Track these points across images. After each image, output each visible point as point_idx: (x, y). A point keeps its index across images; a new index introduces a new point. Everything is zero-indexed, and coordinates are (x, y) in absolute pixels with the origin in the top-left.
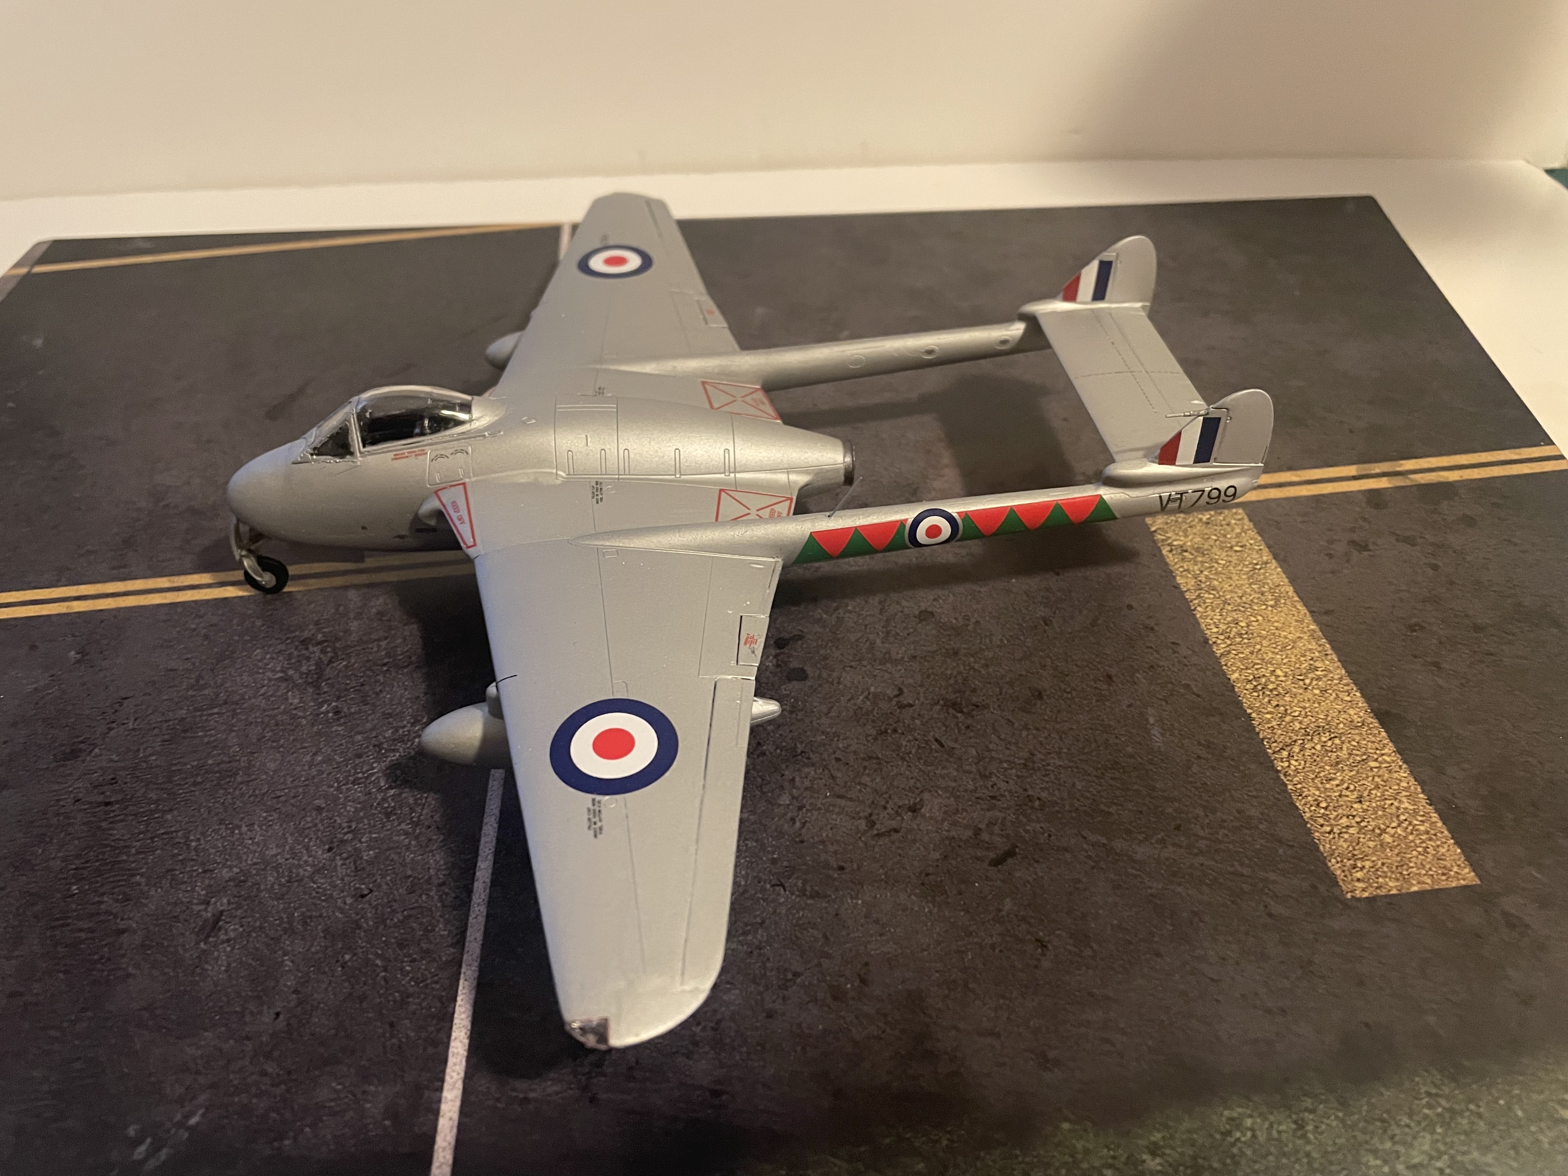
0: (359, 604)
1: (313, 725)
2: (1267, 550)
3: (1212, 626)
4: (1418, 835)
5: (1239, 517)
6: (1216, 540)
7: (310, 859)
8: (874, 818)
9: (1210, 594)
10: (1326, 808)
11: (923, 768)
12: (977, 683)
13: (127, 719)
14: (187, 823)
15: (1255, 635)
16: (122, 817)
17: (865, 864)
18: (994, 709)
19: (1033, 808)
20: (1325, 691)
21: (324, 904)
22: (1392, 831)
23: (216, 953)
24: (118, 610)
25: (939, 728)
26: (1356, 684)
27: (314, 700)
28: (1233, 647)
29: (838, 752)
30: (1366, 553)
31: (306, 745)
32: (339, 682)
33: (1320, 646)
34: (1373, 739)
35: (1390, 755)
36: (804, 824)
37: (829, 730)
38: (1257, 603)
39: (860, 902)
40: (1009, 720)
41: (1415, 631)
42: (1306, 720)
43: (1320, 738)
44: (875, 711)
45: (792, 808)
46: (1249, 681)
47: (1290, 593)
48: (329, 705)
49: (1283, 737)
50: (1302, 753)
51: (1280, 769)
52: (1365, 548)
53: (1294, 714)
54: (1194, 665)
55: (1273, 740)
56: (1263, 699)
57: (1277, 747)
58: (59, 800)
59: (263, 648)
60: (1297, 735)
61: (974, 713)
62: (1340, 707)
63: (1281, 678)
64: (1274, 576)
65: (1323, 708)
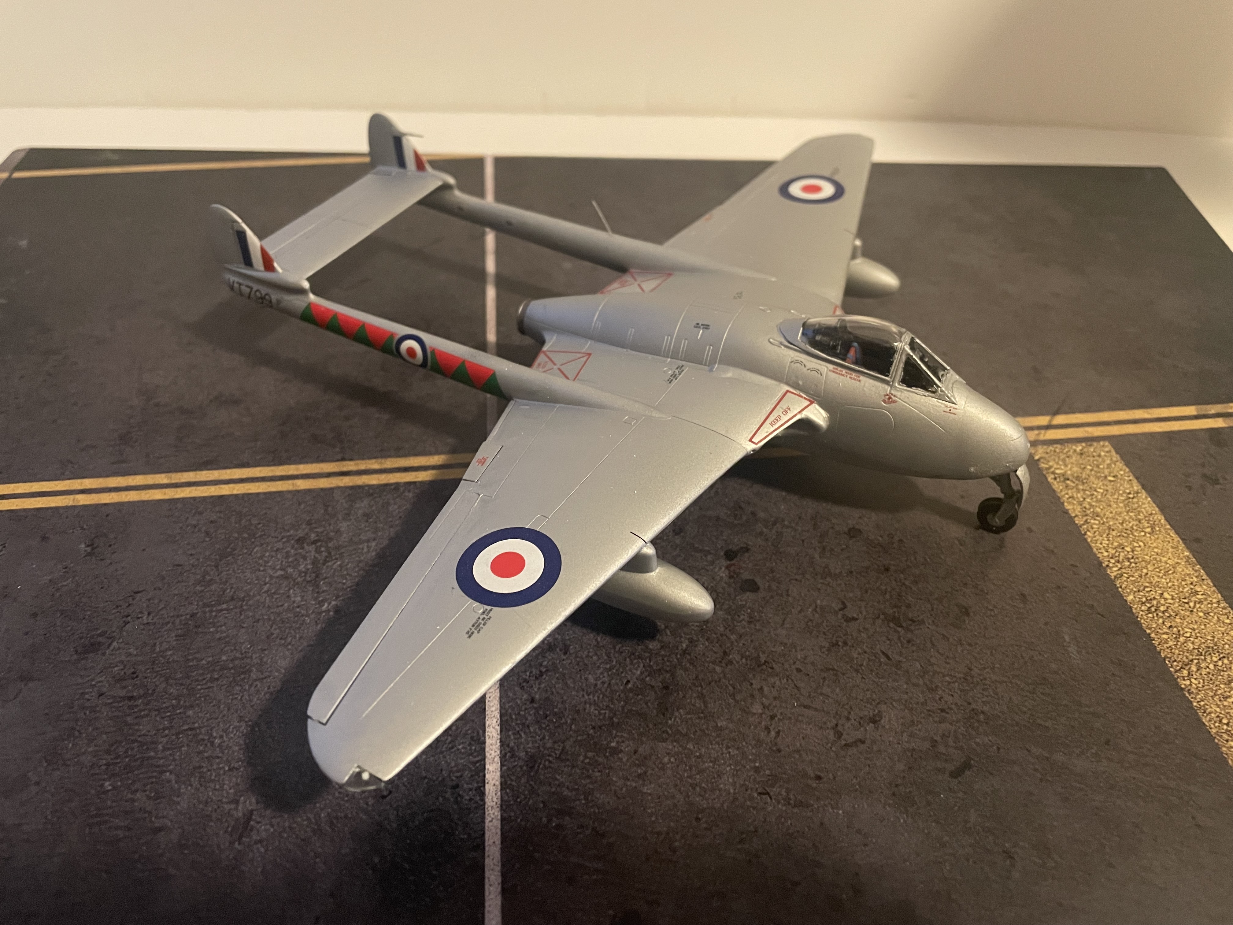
0: (346, 505)
1: (317, 624)
2: (1135, 481)
3: (1103, 551)
5: (1107, 449)
6: (1091, 470)
8: (840, 728)
9: (1095, 520)
10: (1227, 725)
11: (877, 680)
12: (910, 598)
13: (141, 612)
14: (207, 720)
15: (1140, 560)
16: (146, 712)
17: (839, 773)
18: (929, 624)
19: (978, 721)
20: (1208, 613)
21: (347, 805)
23: (251, 855)
24: (121, 504)
25: (884, 642)
27: (315, 599)
28: (1124, 571)
29: (798, 662)
30: (1218, 487)
32: (335, 581)
33: (1196, 571)
36: (778, 733)
37: (786, 641)
38: (1137, 530)
39: (841, 812)
40: (944, 636)
42: (1196, 640)
43: (1211, 658)
44: (825, 624)
45: (764, 716)
46: (1143, 603)
47: (1163, 521)
48: (329, 604)
49: (1180, 657)
50: (1199, 672)
51: (1183, 686)
52: (1216, 482)
53: (1186, 635)
54: (1094, 586)
55: (1173, 659)
56: (1158, 620)
57: (1178, 666)
58: (83, 694)
59: (262, 545)
60: (1192, 655)
61: (912, 628)
62: (1222, 629)
63: (1169, 601)
64: (1146, 505)
65: (1208, 630)
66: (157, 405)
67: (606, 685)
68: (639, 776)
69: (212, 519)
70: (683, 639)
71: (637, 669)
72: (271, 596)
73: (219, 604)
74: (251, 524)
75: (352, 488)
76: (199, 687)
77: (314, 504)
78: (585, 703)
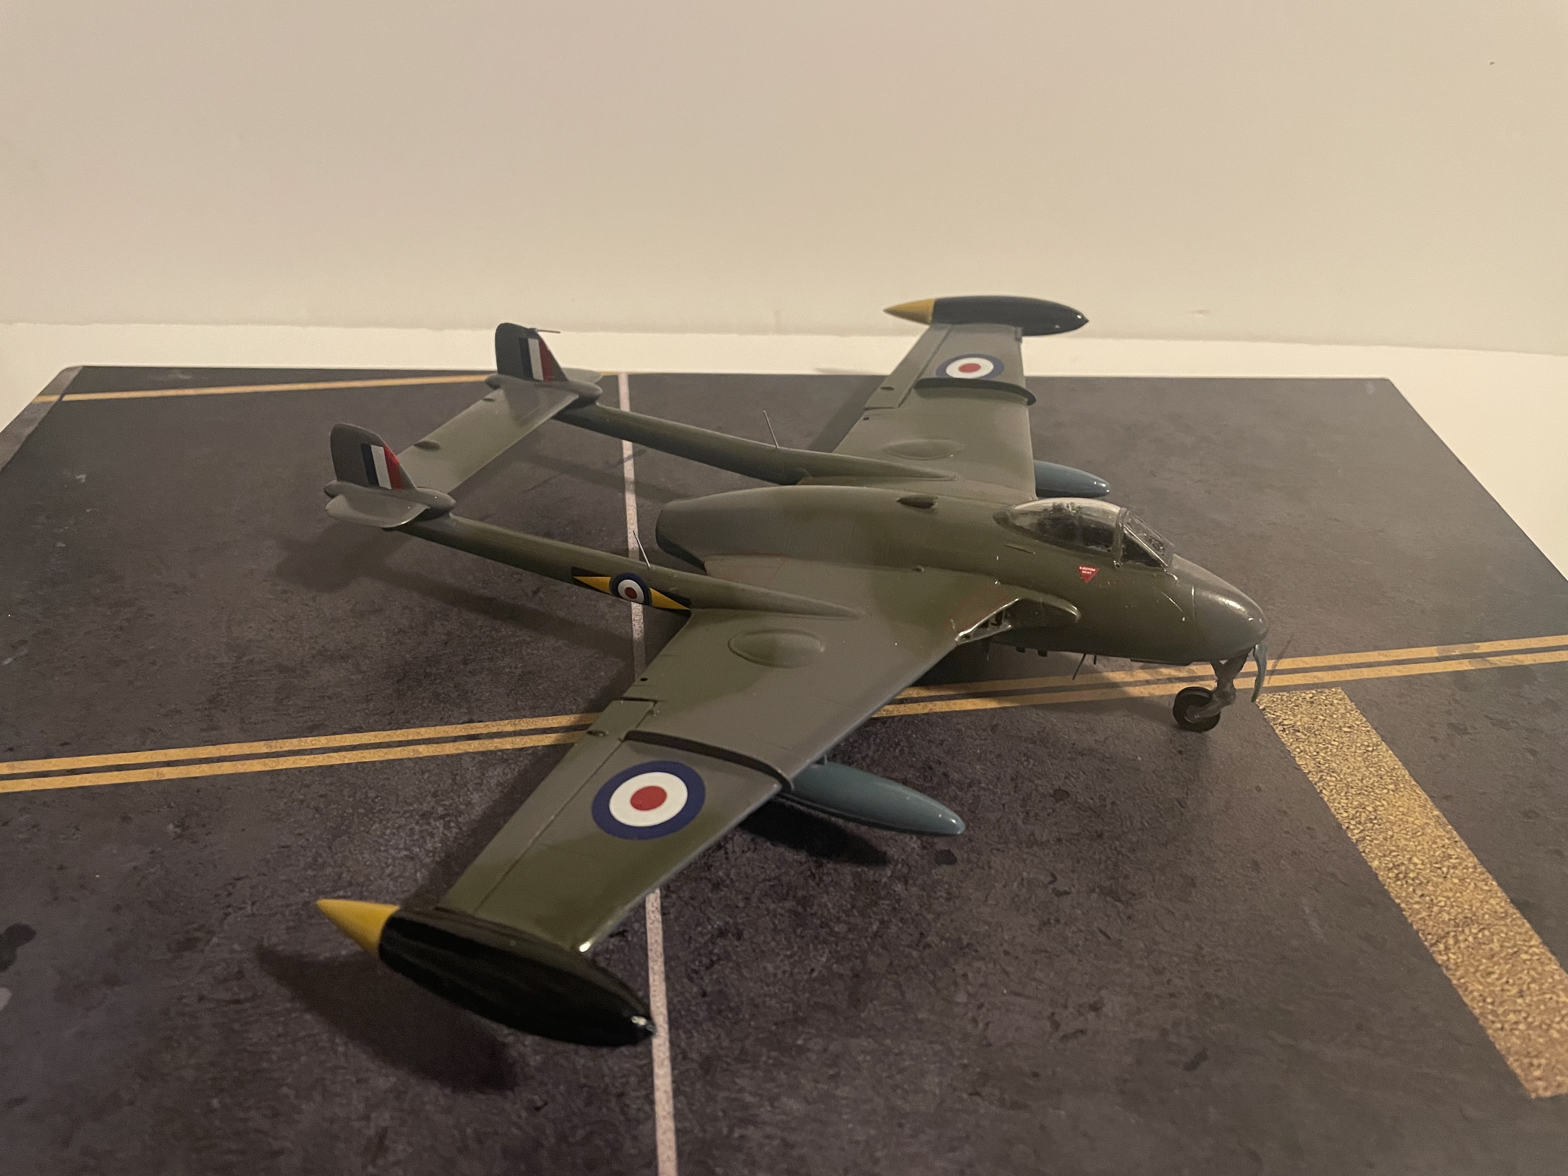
0: (477, 775)
2: (1374, 731)
3: (1342, 811)
5: (1340, 696)
6: (1324, 720)
8: (1057, 1018)
9: (1331, 776)
10: (1492, 1003)
11: (1096, 962)
12: (1128, 869)
13: (244, 902)
15: (1385, 820)
16: (256, 1017)
17: (1059, 1069)
18: (1151, 897)
19: (1213, 1006)
20: (1464, 879)
21: (496, 1118)
24: (214, 777)
25: (1101, 918)
26: (1491, 873)
28: (1366, 833)
29: (1005, 944)
30: (1467, 737)
33: (1447, 832)
34: (1519, 930)
35: (1537, 947)
36: (987, 1024)
37: (990, 919)
38: (1378, 787)
39: (1063, 1113)
40: (1169, 911)
41: (1530, 818)
42: (1452, 910)
43: (1470, 929)
44: (1033, 899)
45: (971, 1006)
46: (1390, 869)
47: (1407, 777)
49: (1435, 929)
50: (1457, 945)
51: (1440, 962)
52: (1465, 731)
53: (1440, 904)
54: (1334, 852)
55: (1427, 932)
56: (1408, 888)
57: (1432, 939)
58: (181, 998)
59: (381, 821)
60: (1449, 927)
61: (1133, 902)
62: (1481, 897)
63: (1420, 866)
64: (1388, 759)
65: (1465, 898)
66: (251, 661)
67: (787, 975)
68: (832, 1077)
69: (321, 793)
70: (872, 920)
71: (822, 956)
72: (395, 880)
74: (367, 797)
75: (483, 753)
77: (440, 774)
78: (765, 995)
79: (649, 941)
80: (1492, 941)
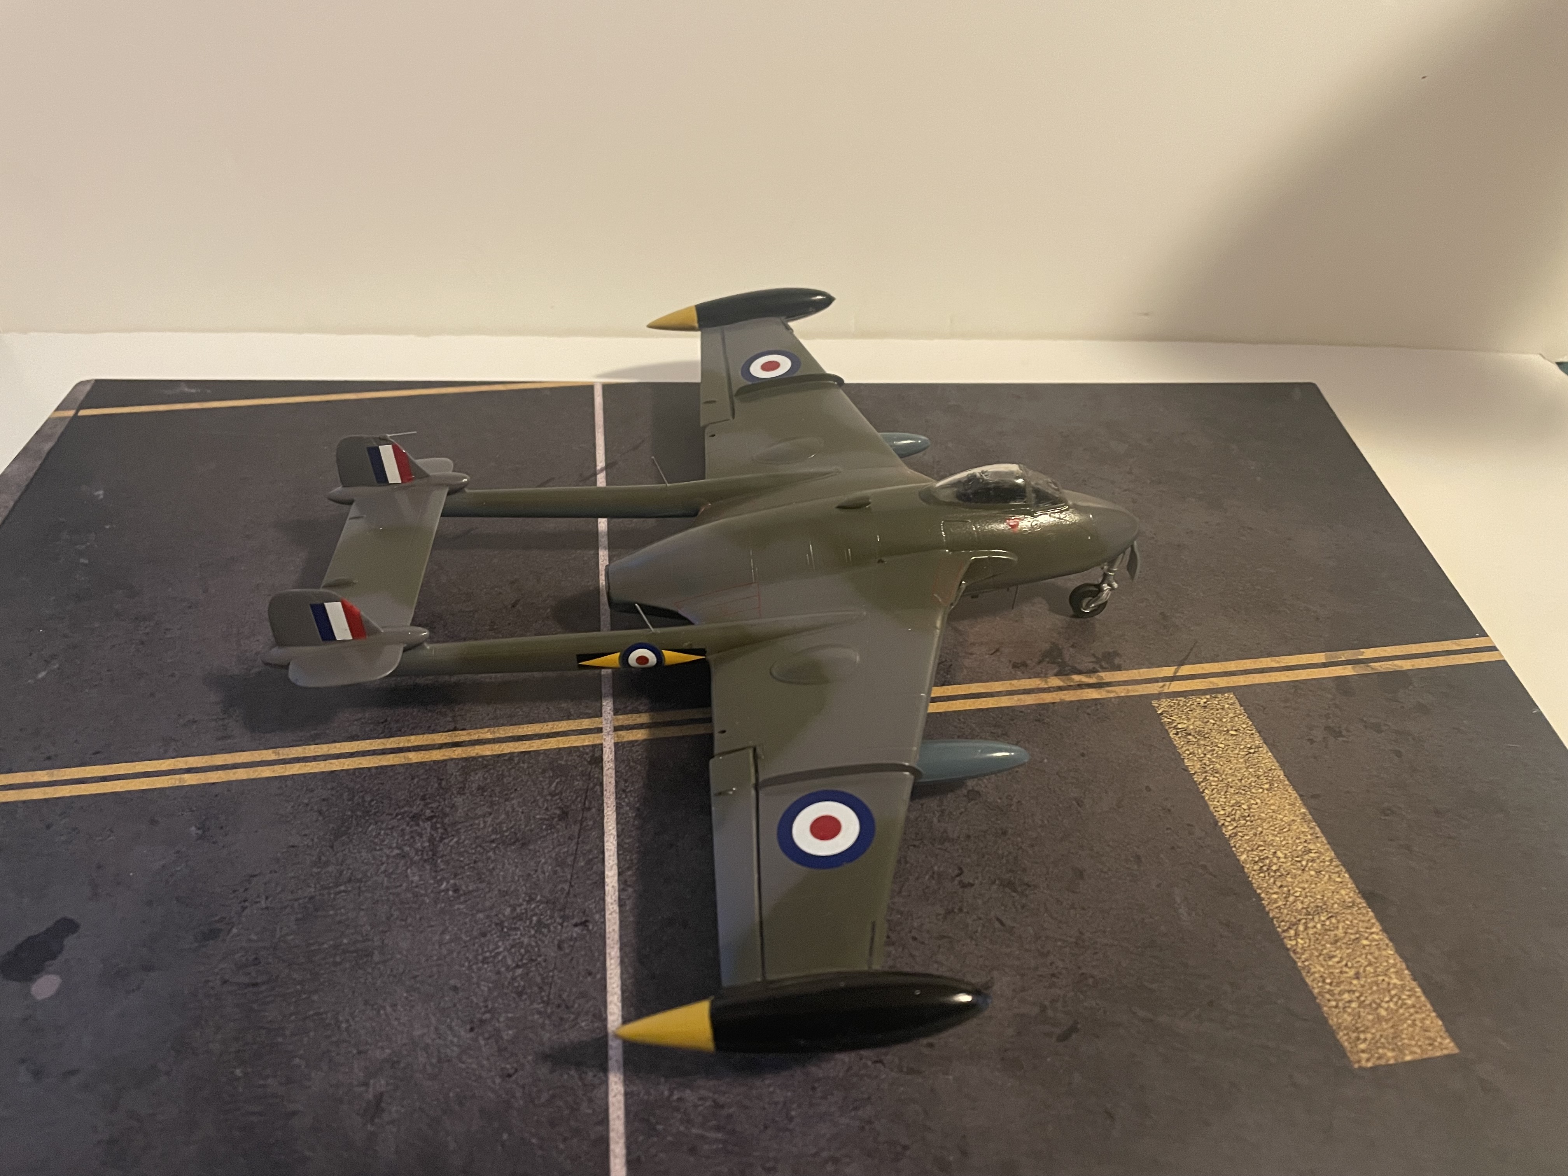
0: (460, 779)
1: (436, 903)
2: (1257, 734)
3: (1220, 808)
4: (1406, 1009)
5: (1231, 701)
6: (1214, 724)
7: (455, 1040)
9: (1214, 777)
10: (1331, 984)
11: (990, 947)
12: (1026, 862)
13: (258, 897)
14: (334, 1004)
15: (1256, 818)
16: (271, 998)
18: (1043, 888)
19: (1087, 985)
20: (1320, 872)
21: (475, 1084)
22: (1385, 1005)
23: (383, 1135)
24: (230, 783)
25: (999, 908)
26: (1344, 866)
27: (435, 878)
28: (1239, 829)
30: (1341, 739)
31: (432, 923)
32: (453, 859)
33: (1311, 828)
34: (1363, 918)
35: (1377, 934)
37: (902, 909)
38: (1255, 787)
39: (951, 1077)
40: (1058, 901)
41: (1387, 815)
42: (1306, 900)
43: (1319, 917)
44: (941, 892)
46: (1256, 863)
47: (1282, 777)
48: (448, 882)
49: (1289, 916)
50: (1306, 932)
51: (1289, 946)
52: (1339, 734)
53: (1296, 894)
54: (1208, 846)
55: (1281, 919)
56: (1269, 880)
57: (1285, 926)
58: (207, 982)
59: (376, 823)
60: (1301, 915)
61: (1027, 892)
62: (1333, 888)
63: (1282, 860)
64: (1267, 761)
65: (1319, 889)
69: (324, 797)
72: (389, 876)
73: (337, 886)
74: (364, 801)
75: (466, 759)
76: (322, 972)
77: (428, 778)
79: (607, 931)
80: (1337, 927)
